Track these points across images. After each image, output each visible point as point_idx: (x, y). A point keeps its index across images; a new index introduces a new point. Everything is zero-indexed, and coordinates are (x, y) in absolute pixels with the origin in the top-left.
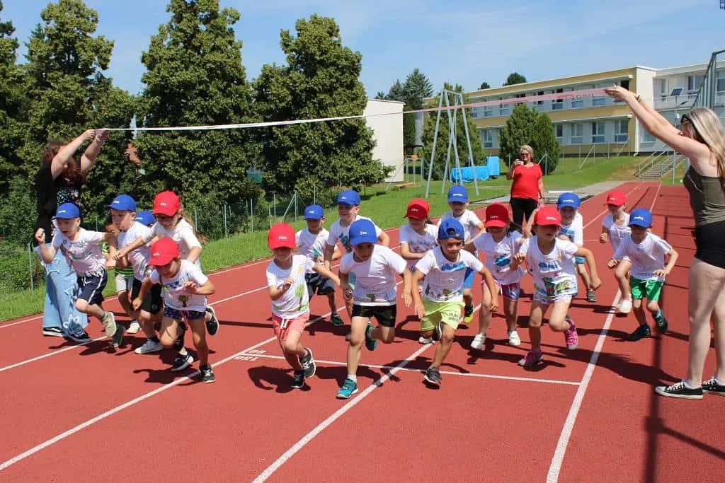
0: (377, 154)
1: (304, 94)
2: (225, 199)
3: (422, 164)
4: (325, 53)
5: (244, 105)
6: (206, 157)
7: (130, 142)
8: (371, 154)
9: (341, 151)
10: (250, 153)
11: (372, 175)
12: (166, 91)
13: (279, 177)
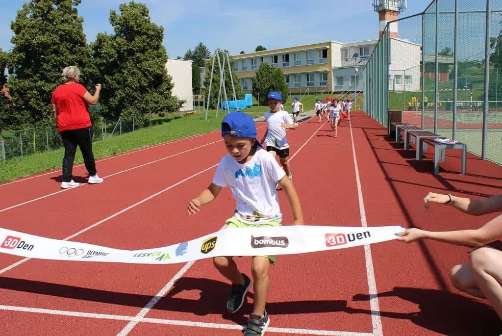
0: (174, 92)
1: (126, 53)
3: (204, 100)
4: (140, 26)
5: (85, 60)
7: (4, 84)
8: (171, 93)
9: (151, 90)
11: (172, 106)
12: (30, 49)
13: (110, 108)
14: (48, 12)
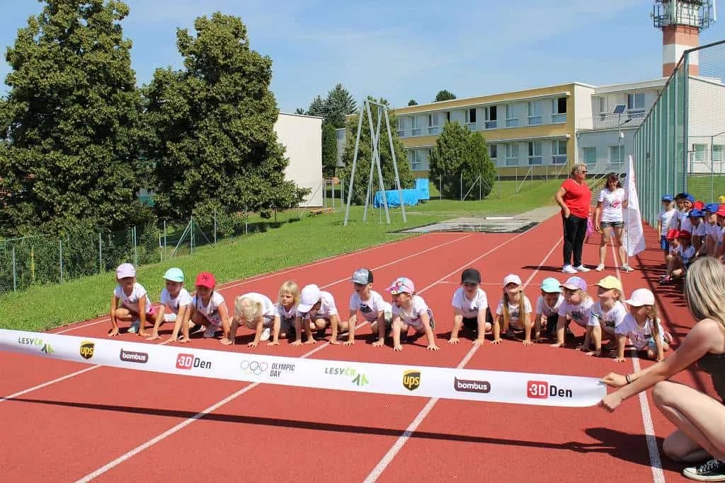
0: (289, 174)
1: (204, 104)
2: (108, 227)
3: (342, 188)
4: (228, 56)
5: (133, 115)
6: (84, 176)
8: (283, 175)
9: (247, 171)
10: (138, 172)
11: (283, 199)
12: (36, 96)
13: (174, 201)
14: (71, 31)
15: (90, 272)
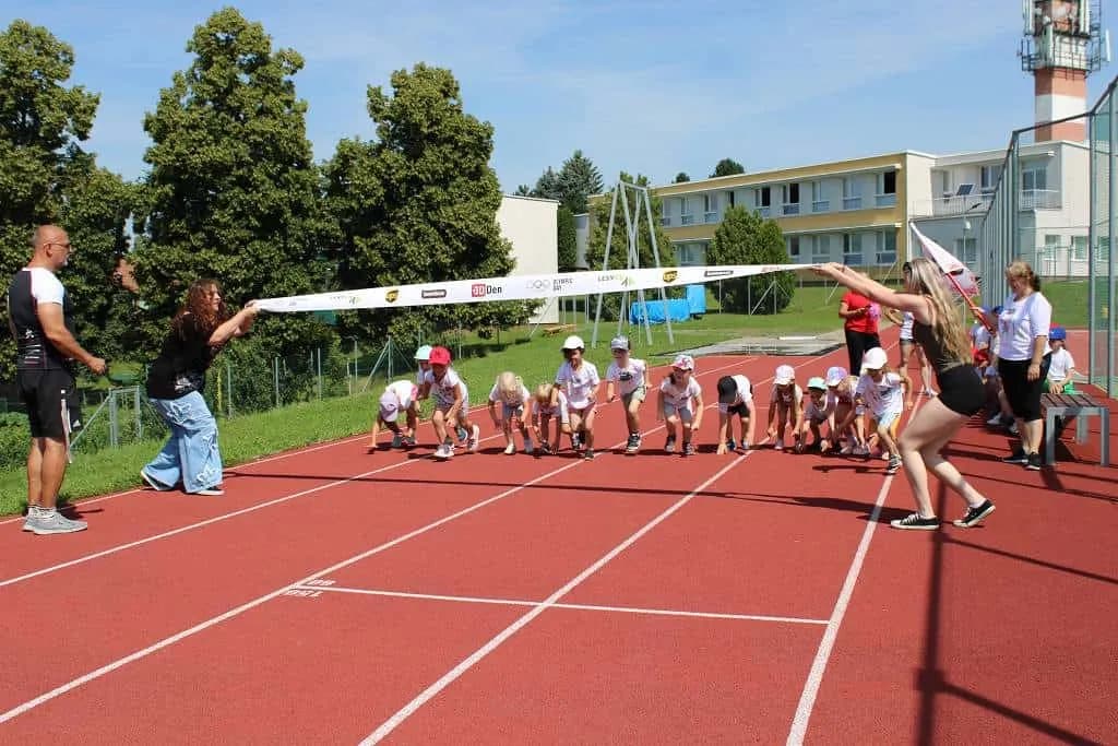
1: (404, 186)
3: (586, 299)
4: (437, 122)
5: (309, 201)
6: (245, 283)
7: (122, 257)
9: (461, 275)
10: (316, 277)
11: (509, 313)
12: (183, 176)
13: (363, 315)
15: (264, 407)
